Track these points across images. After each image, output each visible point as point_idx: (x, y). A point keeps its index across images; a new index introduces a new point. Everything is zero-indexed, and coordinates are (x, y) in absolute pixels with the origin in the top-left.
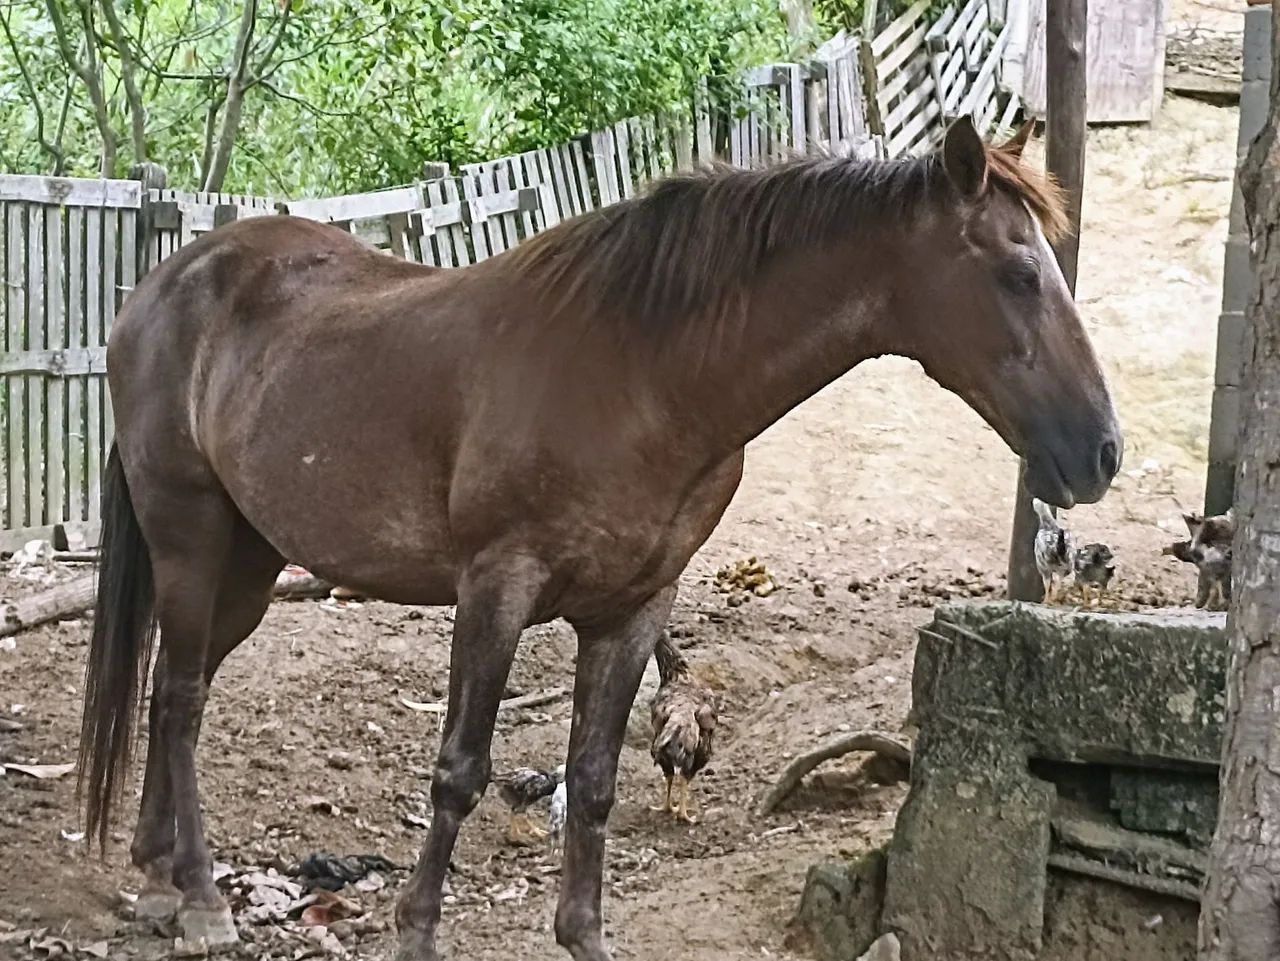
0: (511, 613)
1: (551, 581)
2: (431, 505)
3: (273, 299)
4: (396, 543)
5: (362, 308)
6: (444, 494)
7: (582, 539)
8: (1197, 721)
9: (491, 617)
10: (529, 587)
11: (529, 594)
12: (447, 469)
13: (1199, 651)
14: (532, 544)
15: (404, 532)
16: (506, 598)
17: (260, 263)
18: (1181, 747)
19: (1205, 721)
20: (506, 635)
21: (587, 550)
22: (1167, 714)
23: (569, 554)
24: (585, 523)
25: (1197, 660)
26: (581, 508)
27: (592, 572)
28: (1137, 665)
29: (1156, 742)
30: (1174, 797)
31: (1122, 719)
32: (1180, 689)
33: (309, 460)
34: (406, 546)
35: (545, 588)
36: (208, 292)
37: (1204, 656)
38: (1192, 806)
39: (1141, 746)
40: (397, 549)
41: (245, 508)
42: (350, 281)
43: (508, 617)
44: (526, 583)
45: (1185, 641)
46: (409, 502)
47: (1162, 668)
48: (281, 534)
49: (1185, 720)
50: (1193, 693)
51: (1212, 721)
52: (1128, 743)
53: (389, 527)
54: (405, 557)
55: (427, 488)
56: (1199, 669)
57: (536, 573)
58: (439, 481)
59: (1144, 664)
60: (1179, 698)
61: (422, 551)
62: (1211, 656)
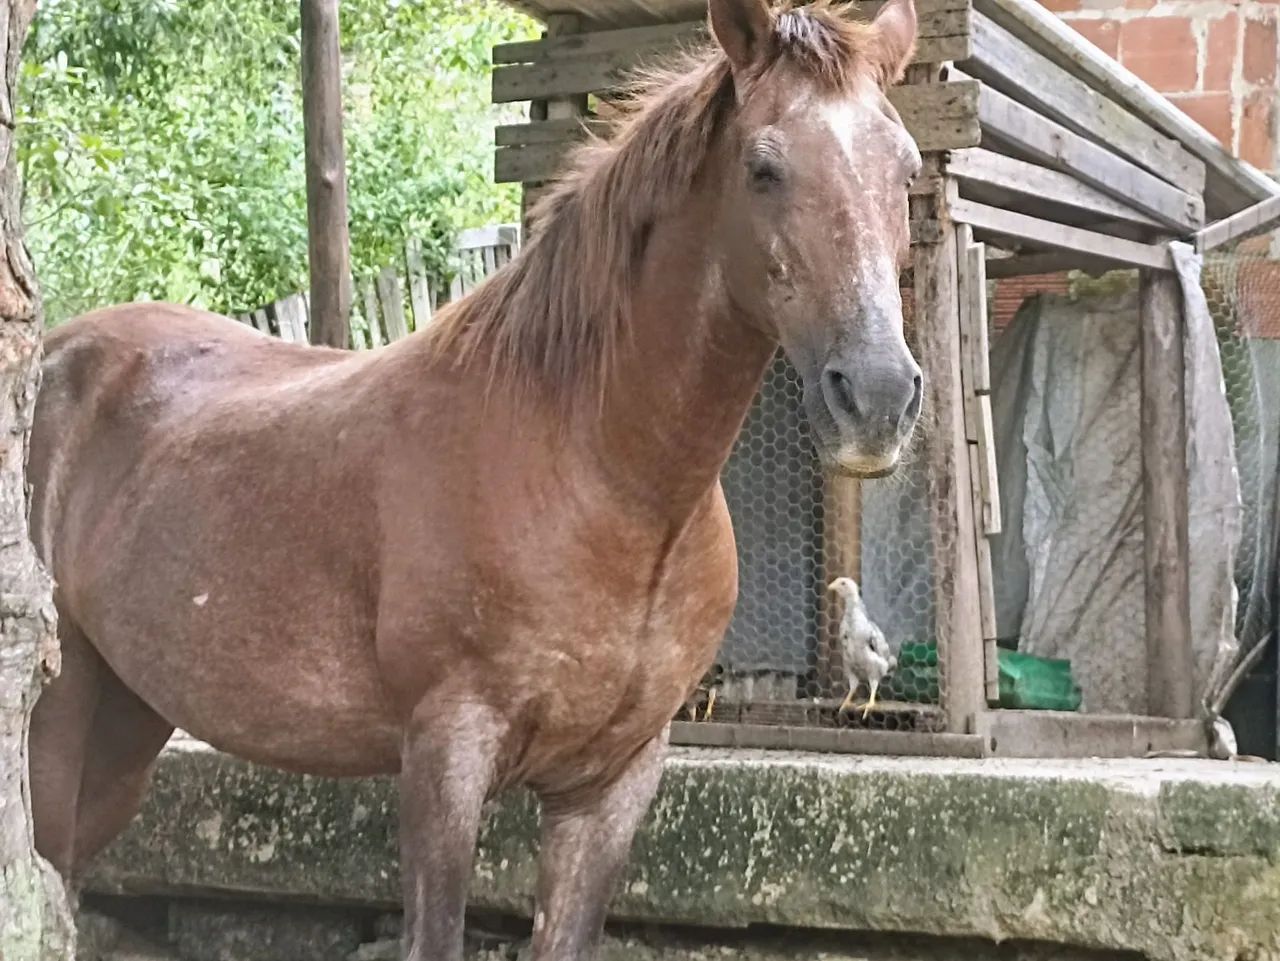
0: (463, 778)
1: (510, 733)
2: (355, 651)
3: (148, 400)
4: (316, 702)
5: (259, 404)
6: (370, 636)
7: (537, 672)
8: (223, 847)
9: (438, 786)
10: (484, 743)
11: (484, 752)
12: (369, 603)
13: (223, 775)
14: (480, 687)
15: (326, 689)
16: (453, 760)
17: (128, 356)
18: (210, 874)
19: (231, 846)
20: (460, 808)
21: (547, 684)
22: (194, 840)
23: (526, 695)
24: (536, 651)
25: (221, 783)
26: (529, 632)
27: (557, 711)
28: (166, 791)
29: (188, 870)
30: (227, 927)
31: (157, 848)
32: (207, 814)
33: (200, 600)
34: (330, 706)
35: (505, 743)
36: (63, 395)
37: (228, 779)
38: (242, 935)
39: (175, 875)
40: (318, 710)
41: (121, 666)
42: (243, 373)
43: (460, 783)
44: (479, 738)
45: (210, 765)
46: (329, 649)
47: (189, 795)
48: (169, 697)
49: (213, 846)
50: (218, 819)
51: (237, 845)
52: (163, 872)
53: (306, 683)
54: (330, 719)
55: (350, 629)
56: (223, 794)
57: (490, 725)
58: (364, 621)
59: (173, 791)
60: (207, 824)
61: (351, 710)
62: (234, 778)
